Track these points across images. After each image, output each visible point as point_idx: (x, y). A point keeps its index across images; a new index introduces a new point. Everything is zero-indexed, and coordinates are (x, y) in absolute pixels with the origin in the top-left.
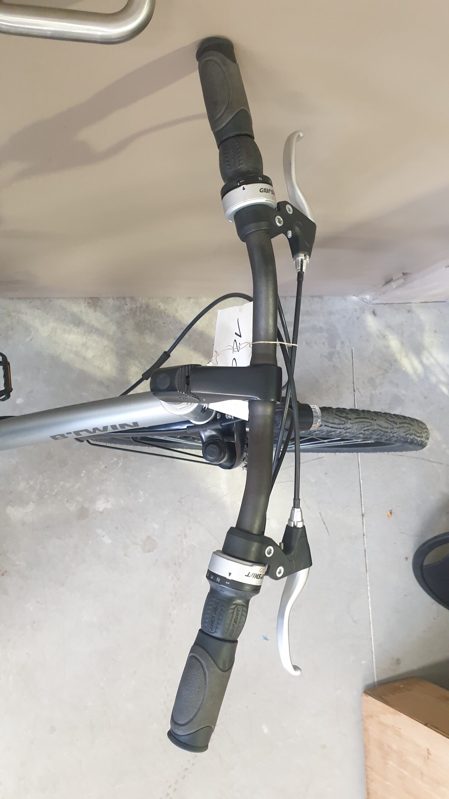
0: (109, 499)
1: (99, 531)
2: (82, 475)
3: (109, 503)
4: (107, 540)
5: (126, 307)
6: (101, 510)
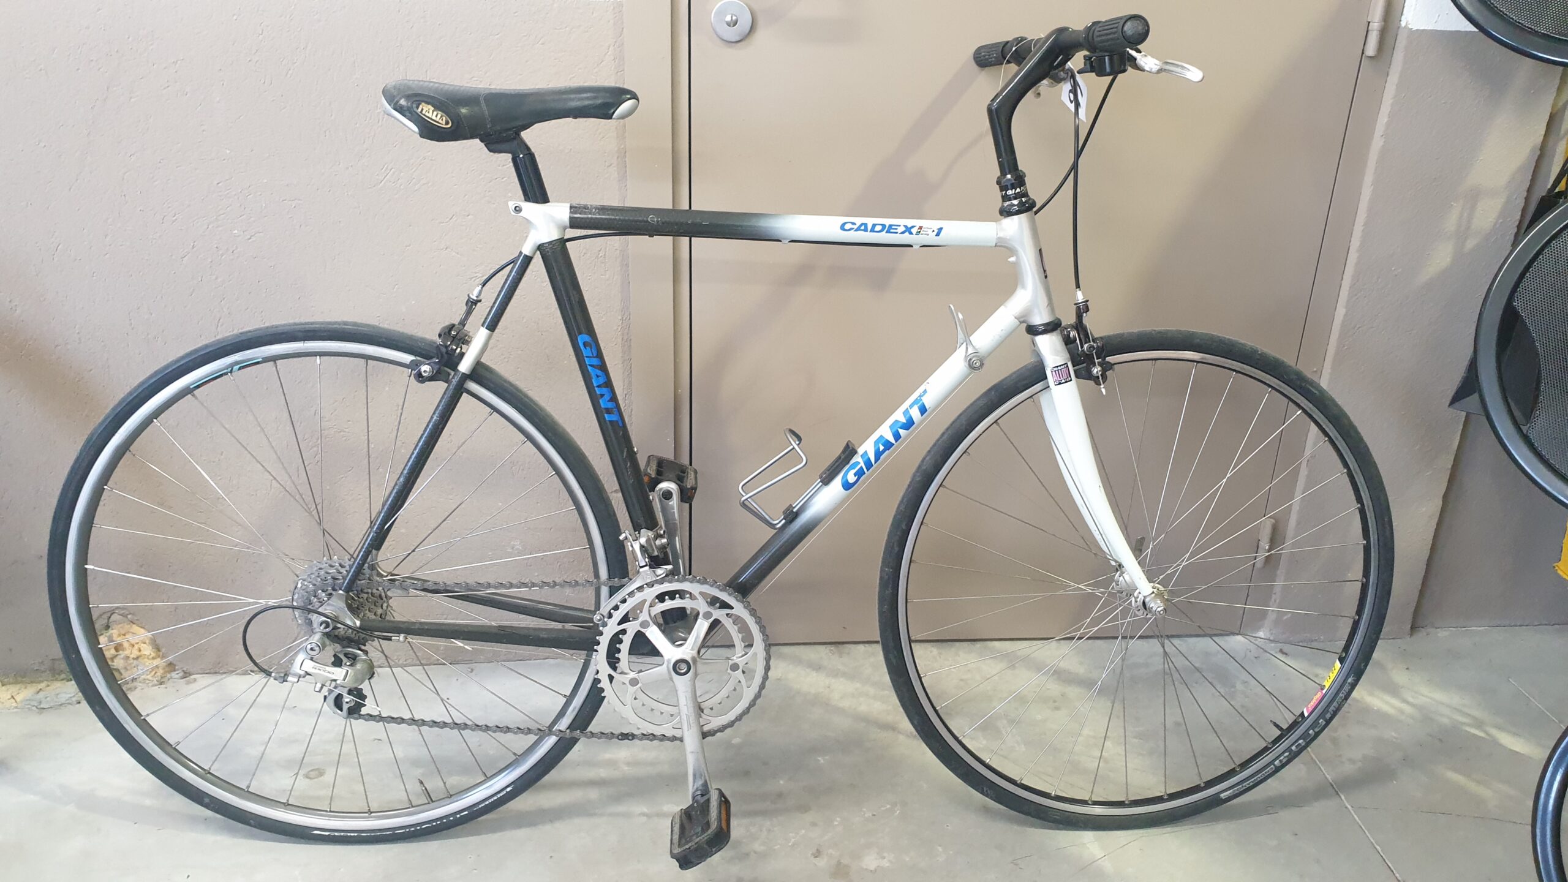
0: (885, 855)
3: (885, 860)
6: (872, 868)
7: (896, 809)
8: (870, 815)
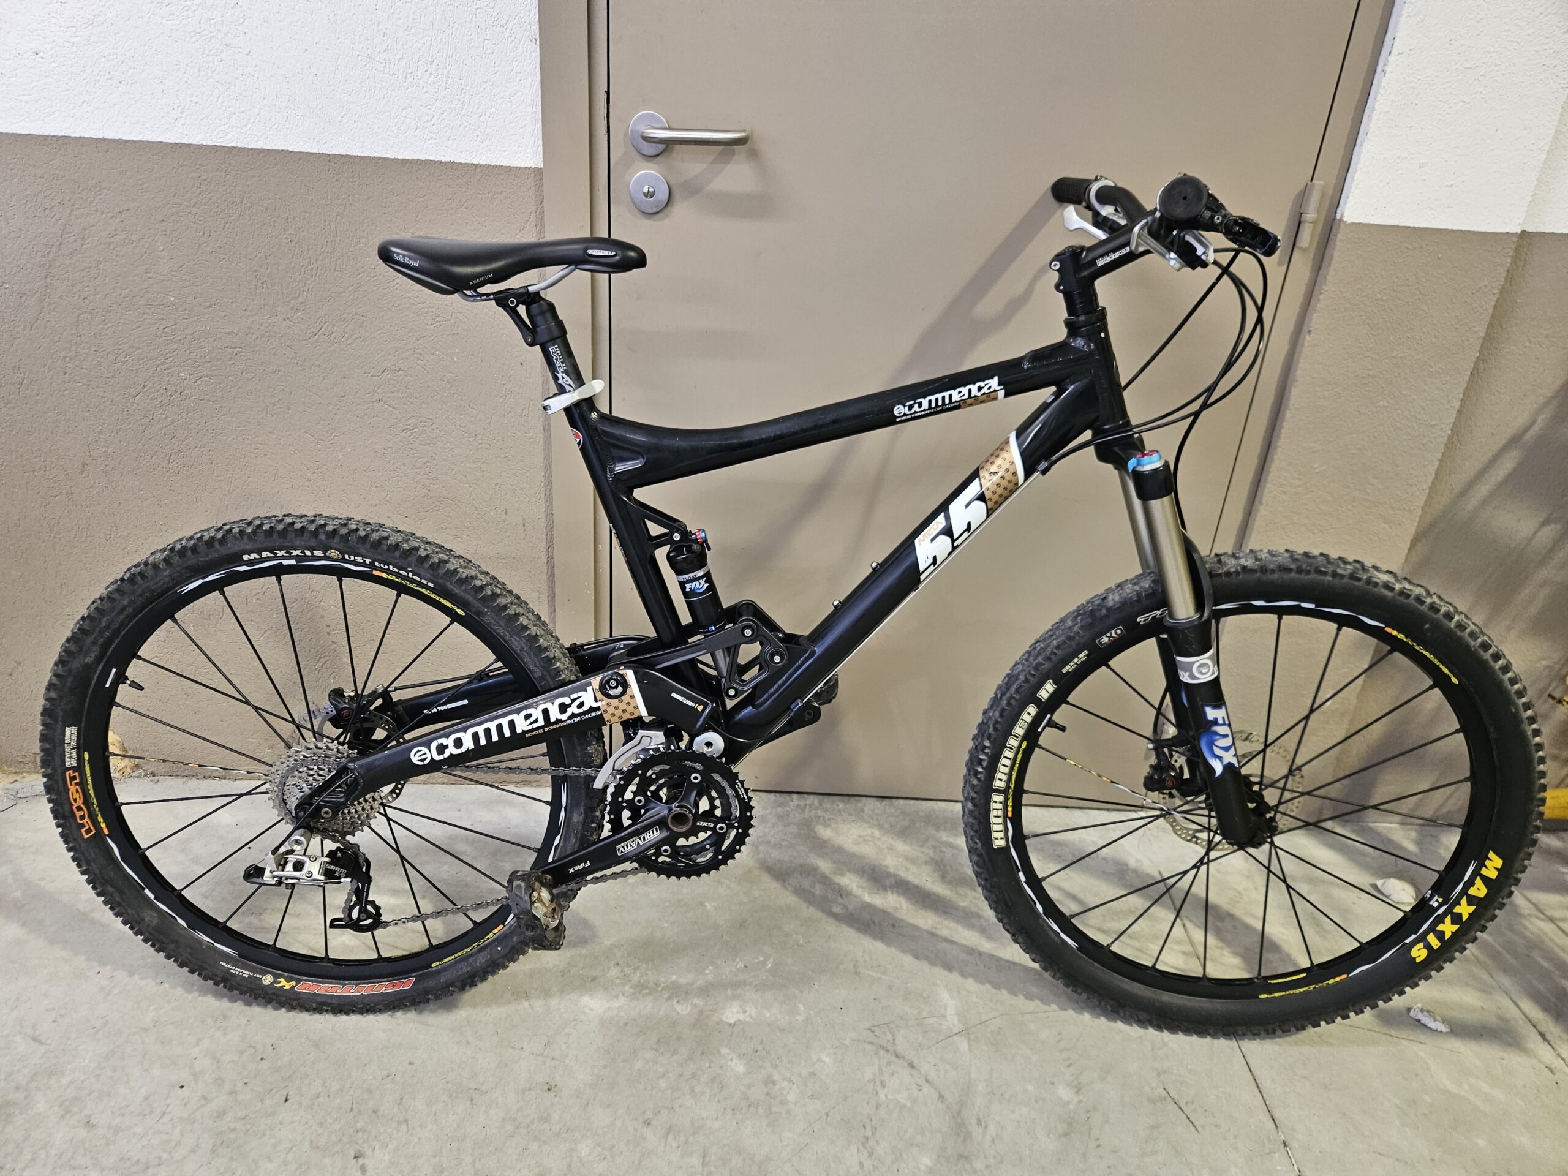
0: (747, 1008)
1: (724, 1051)
2: (707, 971)
3: (747, 1014)
4: (740, 1067)
5: (791, 804)
6: (732, 1021)
7: (768, 962)
8: (743, 965)
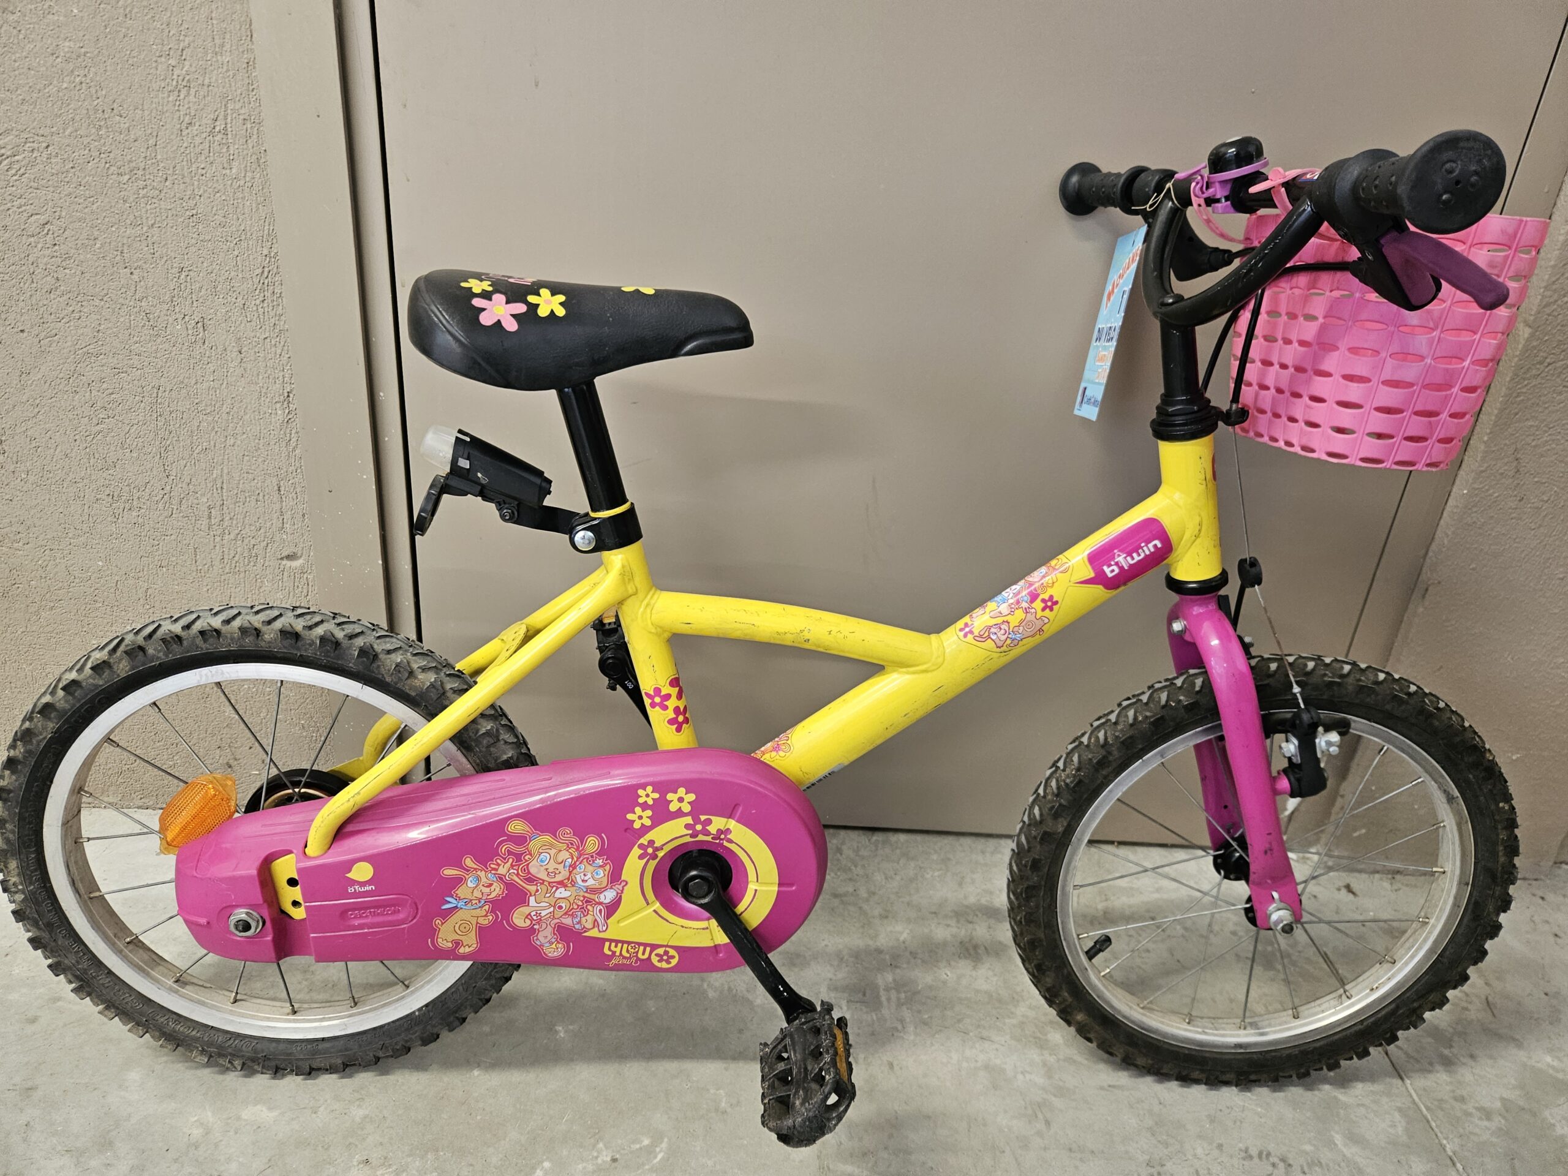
7: (658, 1149)
8: (609, 1159)
